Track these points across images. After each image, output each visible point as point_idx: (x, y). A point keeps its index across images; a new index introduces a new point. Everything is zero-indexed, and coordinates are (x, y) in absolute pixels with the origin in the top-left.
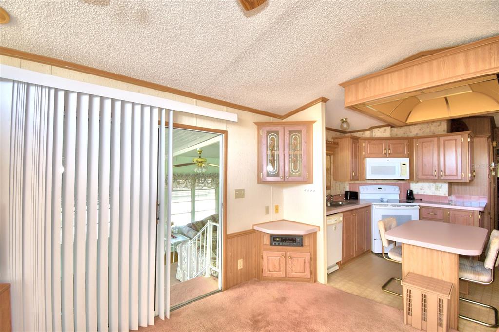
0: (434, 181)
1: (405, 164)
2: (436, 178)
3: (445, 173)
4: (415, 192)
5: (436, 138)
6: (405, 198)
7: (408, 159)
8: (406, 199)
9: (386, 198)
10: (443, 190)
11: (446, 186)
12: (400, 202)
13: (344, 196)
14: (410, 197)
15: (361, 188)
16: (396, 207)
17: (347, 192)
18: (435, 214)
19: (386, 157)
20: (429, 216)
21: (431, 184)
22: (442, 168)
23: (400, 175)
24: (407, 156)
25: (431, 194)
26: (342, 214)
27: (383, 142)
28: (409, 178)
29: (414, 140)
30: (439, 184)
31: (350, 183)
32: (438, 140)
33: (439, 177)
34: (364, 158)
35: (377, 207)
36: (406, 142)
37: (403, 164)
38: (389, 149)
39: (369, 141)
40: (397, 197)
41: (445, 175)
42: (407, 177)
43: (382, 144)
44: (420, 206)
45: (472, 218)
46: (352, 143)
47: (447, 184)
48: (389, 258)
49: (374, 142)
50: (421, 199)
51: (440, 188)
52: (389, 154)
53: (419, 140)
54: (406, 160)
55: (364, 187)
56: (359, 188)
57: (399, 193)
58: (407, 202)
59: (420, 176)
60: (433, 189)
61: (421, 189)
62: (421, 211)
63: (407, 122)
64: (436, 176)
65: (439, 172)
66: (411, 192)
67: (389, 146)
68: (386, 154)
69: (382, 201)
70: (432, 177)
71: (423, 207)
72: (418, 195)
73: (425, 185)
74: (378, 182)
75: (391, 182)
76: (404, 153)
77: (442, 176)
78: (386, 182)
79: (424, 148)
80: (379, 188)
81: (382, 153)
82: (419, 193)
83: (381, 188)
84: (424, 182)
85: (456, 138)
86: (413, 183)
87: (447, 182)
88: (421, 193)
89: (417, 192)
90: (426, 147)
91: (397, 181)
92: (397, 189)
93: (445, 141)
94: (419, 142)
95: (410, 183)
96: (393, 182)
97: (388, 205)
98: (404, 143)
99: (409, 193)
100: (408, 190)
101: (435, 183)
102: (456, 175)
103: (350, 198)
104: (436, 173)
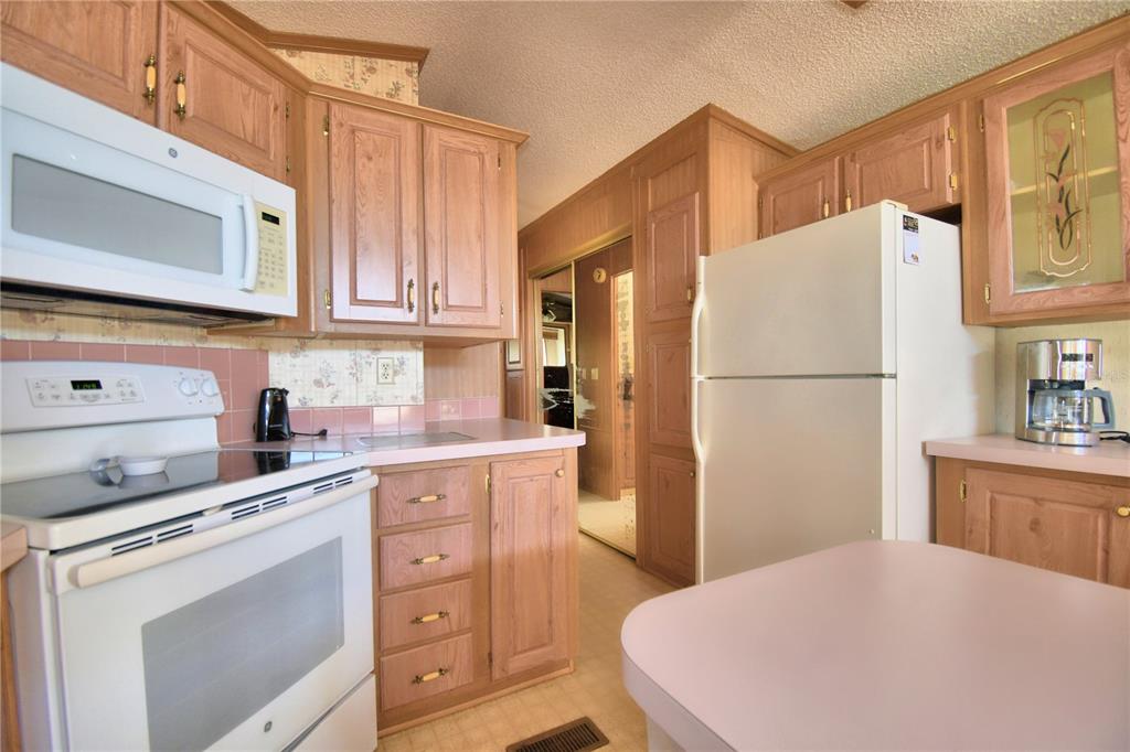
1: (275, 220)
2: (412, 317)
3: (445, 295)
4: (292, 402)
5: (405, 126)
10: (403, 377)
11: (415, 359)
14: (276, 427)
18: (440, 497)
20: (421, 513)
21: (364, 355)
22: (434, 276)
23: (248, 284)
28: (295, 314)
29: (313, 98)
30: (390, 356)
32: (421, 139)
33: (423, 313)
36: (275, 89)
37: (266, 217)
38: (180, 79)
41: (446, 307)
42: (284, 302)
44: (374, 470)
45: (564, 478)
47: (424, 353)
50: (323, 433)
51: (396, 373)
52: (178, 109)
53: (335, 108)
54: (282, 198)
57: (219, 409)
60: (369, 377)
61: (318, 383)
64: (410, 307)
65: (423, 293)
66: (280, 398)
67: (177, 54)
68: (154, 99)
71: (381, 471)
72: (306, 413)
73: (338, 359)
74: (65, 338)
75: (161, 342)
76: (265, 151)
77: (436, 309)
78: (131, 341)
79: (359, 165)
80: (77, 385)
81: (124, 79)
82: (311, 404)
83: (97, 385)
84: (331, 347)
85: (482, 149)
86: (279, 351)
87: (421, 345)
88: (321, 400)
89: (303, 401)
90: (370, 159)
91: (202, 339)
92: (210, 385)
93: (446, 149)
94: (333, 123)
95: (267, 351)
96: (174, 343)
97: (200, 513)
98: (266, 93)
99: (268, 407)
100: (264, 392)
101: (377, 349)
102: (483, 308)
104: (412, 296)
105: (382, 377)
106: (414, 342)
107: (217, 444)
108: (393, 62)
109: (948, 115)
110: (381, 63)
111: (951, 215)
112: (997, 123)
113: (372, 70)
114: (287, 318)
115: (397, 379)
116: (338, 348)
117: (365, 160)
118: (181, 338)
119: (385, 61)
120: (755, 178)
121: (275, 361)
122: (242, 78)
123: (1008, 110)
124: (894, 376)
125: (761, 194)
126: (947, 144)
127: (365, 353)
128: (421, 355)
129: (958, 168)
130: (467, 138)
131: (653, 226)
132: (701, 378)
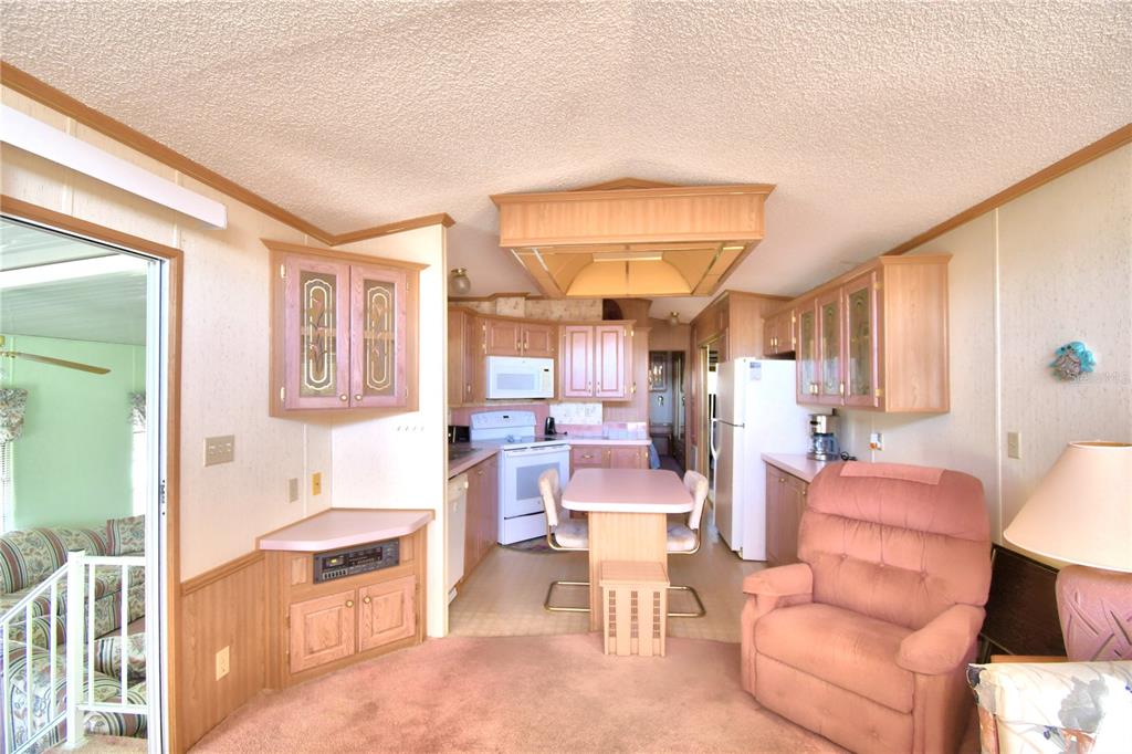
0: (584, 400)
1: (547, 370)
2: (590, 395)
3: (602, 386)
4: (556, 422)
5: (590, 326)
6: (542, 434)
7: (552, 361)
8: (544, 434)
10: (595, 414)
11: (599, 407)
12: (537, 440)
14: (550, 430)
15: (473, 417)
16: (539, 451)
17: (450, 428)
18: (592, 456)
19: (519, 356)
20: (583, 461)
21: (581, 405)
22: (599, 380)
23: (540, 391)
24: (551, 354)
25: (580, 423)
26: (466, 475)
27: (516, 325)
28: (553, 397)
29: (559, 326)
30: (590, 407)
31: (454, 409)
32: (594, 330)
33: (594, 393)
34: (484, 356)
35: (510, 453)
36: (548, 329)
37: (545, 370)
38: (525, 341)
39: (493, 321)
40: (531, 432)
41: (603, 391)
42: (550, 394)
43: (513, 329)
44: (569, 445)
45: (640, 457)
46: (467, 323)
47: (601, 405)
48: (558, 546)
49: (502, 325)
50: (566, 433)
51: (592, 412)
52: (525, 350)
53: (567, 328)
54: (549, 364)
55: (480, 415)
56: (470, 419)
57: (535, 423)
58: (547, 440)
59: (569, 393)
60: (583, 414)
61: (565, 415)
62: (572, 451)
63: (568, 294)
64: (590, 391)
65: (595, 386)
66: (552, 420)
67: (525, 334)
68: (519, 350)
69: (513, 441)
70: (584, 394)
71: (574, 447)
72: (560, 426)
73: (572, 407)
74: (502, 405)
75: (522, 404)
76: (546, 349)
77: (599, 391)
78: (514, 404)
80: (504, 417)
81: (515, 349)
82: (563, 423)
83: (508, 417)
85: (617, 330)
86: (553, 404)
87: (602, 402)
88: (566, 422)
89: (561, 421)
91: (531, 402)
92: (533, 417)
95: (549, 405)
96: (525, 404)
97: (527, 448)
98: (546, 332)
99: (548, 423)
100: (547, 418)
101: (585, 404)
102: (616, 390)
103: (457, 439)
104: (590, 387)
105: (587, 413)
106: (599, 402)
107: (534, 433)
115: (592, 414)
116: (572, 404)
117: (576, 341)
118: (526, 402)
120: (762, 316)
121: (552, 407)
122: (541, 331)
124: (743, 426)
125: (765, 325)
132: (715, 420)
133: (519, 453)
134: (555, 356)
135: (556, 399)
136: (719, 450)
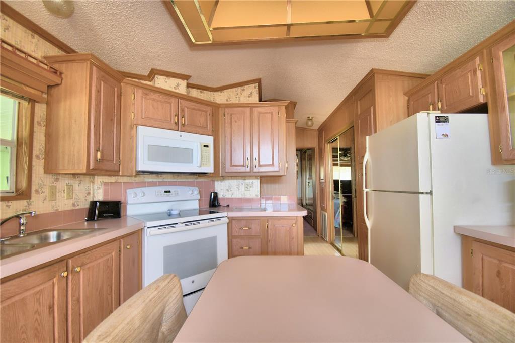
0: (244, 176)
1: (207, 146)
2: (248, 170)
3: (259, 162)
4: (220, 196)
5: (248, 109)
6: (206, 206)
7: (212, 138)
8: (208, 207)
9: (176, 208)
10: (253, 188)
11: (257, 182)
13: (86, 213)
14: (214, 203)
15: (129, 191)
17: (93, 203)
18: (250, 229)
19: (178, 130)
20: (242, 233)
21: (241, 181)
22: (256, 156)
23: (199, 165)
24: (210, 134)
25: (240, 196)
27: (173, 101)
28: (213, 172)
29: (220, 109)
30: (249, 181)
31: (105, 184)
32: (252, 112)
33: (252, 168)
34: (134, 126)
35: (155, 231)
36: (209, 110)
37: (205, 146)
38: (183, 117)
39: (145, 91)
40: (195, 205)
41: (260, 166)
42: (210, 169)
43: (170, 103)
44: (228, 218)
45: (296, 227)
46: (99, 80)
49: (156, 96)
50: (228, 206)
51: (251, 187)
52: (183, 125)
53: (226, 109)
54: (209, 140)
55: (138, 190)
56: (125, 193)
57: (199, 198)
58: (211, 212)
59: (228, 168)
60: (243, 188)
61: (228, 190)
62: (230, 224)
64: (248, 167)
65: (252, 162)
66: (216, 195)
67: (183, 110)
68: (177, 124)
69: (170, 215)
70: (243, 169)
71: (233, 218)
72: (224, 199)
73: (233, 183)
74: (165, 180)
75: (187, 180)
76: (207, 127)
77: (256, 167)
78: (179, 180)
79: (233, 124)
80: (166, 192)
81: (171, 121)
82: (226, 197)
83: (170, 191)
84: (231, 179)
85: (272, 110)
86: (217, 180)
87: (259, 177)
88: (228, 195)
89: (223, 195)
90: (236, 122)
91: (196, 178)
92: (196, 192)
93: (259, 113)
94: (226, 114)
95: (214, 181)
96: (189, 180)
97: (177, 224)
98: (206, 112)
99: (212, 197)
100: (211, 193)
101: (245, 179)
102: (272, 165)
103: (100, 215)
104: (248, 163)
105: (247, 188)
106: (256, 176)
107: (198, 207)
108: (250, 85)
109: (478, 57)
110: (246, 87)
111: (482, 109)
112: (498, 59)
113: (244, 90)
114: (212, 173)
115: (251, 189)
116: (233, 179)
117: (234, 123)
118: (191, 179)
119: (247, 86)
120: (405, 94)
121: (216, 183)
122: (199, 110)
123: (503, 52)
125: (409, 101)
126: (479, 73)
127: (241, 180)
128: (259, 181)
129: (484, 85)
130: (266, 108)
131: (359, 121)
132: (368, 190)
133: (167, 230)
134: (215, 133)
135: (218, 174)
136: (372, 219)
